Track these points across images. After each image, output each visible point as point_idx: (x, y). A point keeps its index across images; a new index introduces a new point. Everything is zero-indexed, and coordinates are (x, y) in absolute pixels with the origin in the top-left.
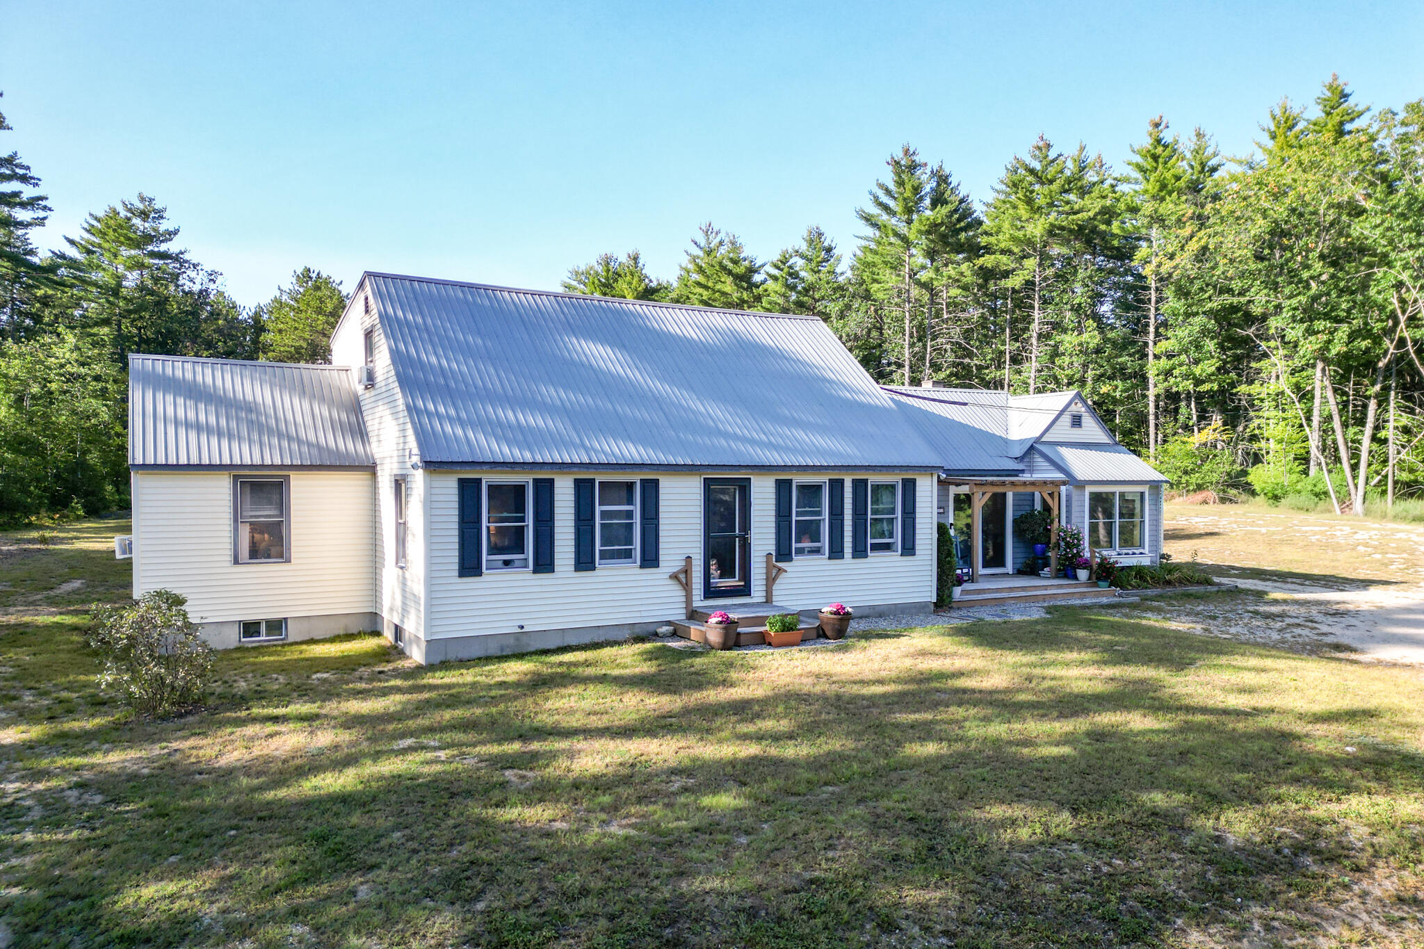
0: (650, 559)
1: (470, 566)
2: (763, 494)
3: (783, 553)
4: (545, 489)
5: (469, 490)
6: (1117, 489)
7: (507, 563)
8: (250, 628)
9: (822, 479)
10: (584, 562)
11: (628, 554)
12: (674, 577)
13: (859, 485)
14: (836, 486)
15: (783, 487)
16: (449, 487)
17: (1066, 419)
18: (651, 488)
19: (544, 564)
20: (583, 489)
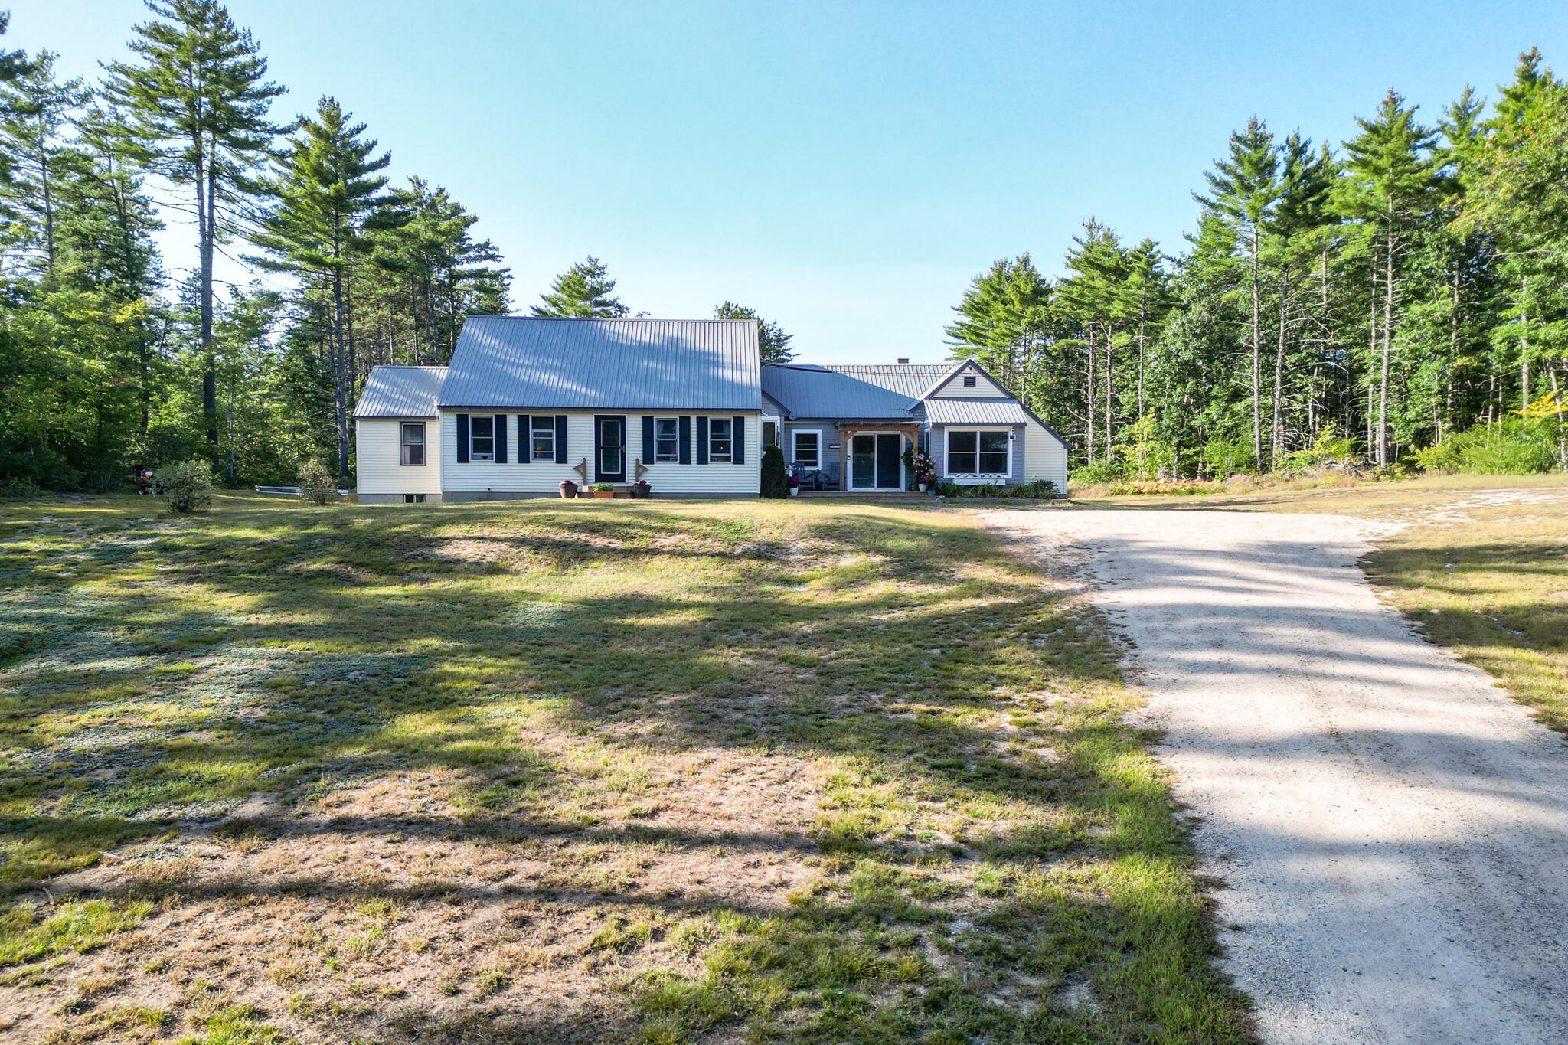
0: (562, 458)
1: (463, 458)
2: (634, 427)
3: (648, 458)
4: (502, 421)
5: (462, 421)
6: (978, 430)
7: (485, 458)
8: (409, 498)
9: (676, 417)
10: (524, 458)
11: (550, 456)
12: (576, 468)
13: (702, 422)
14: (685, 422)
15: (647, 423)
16: (451, 420)
17: (960, 379)
18: (562, 422)
19: (502, 458)
20: (523, 421)
